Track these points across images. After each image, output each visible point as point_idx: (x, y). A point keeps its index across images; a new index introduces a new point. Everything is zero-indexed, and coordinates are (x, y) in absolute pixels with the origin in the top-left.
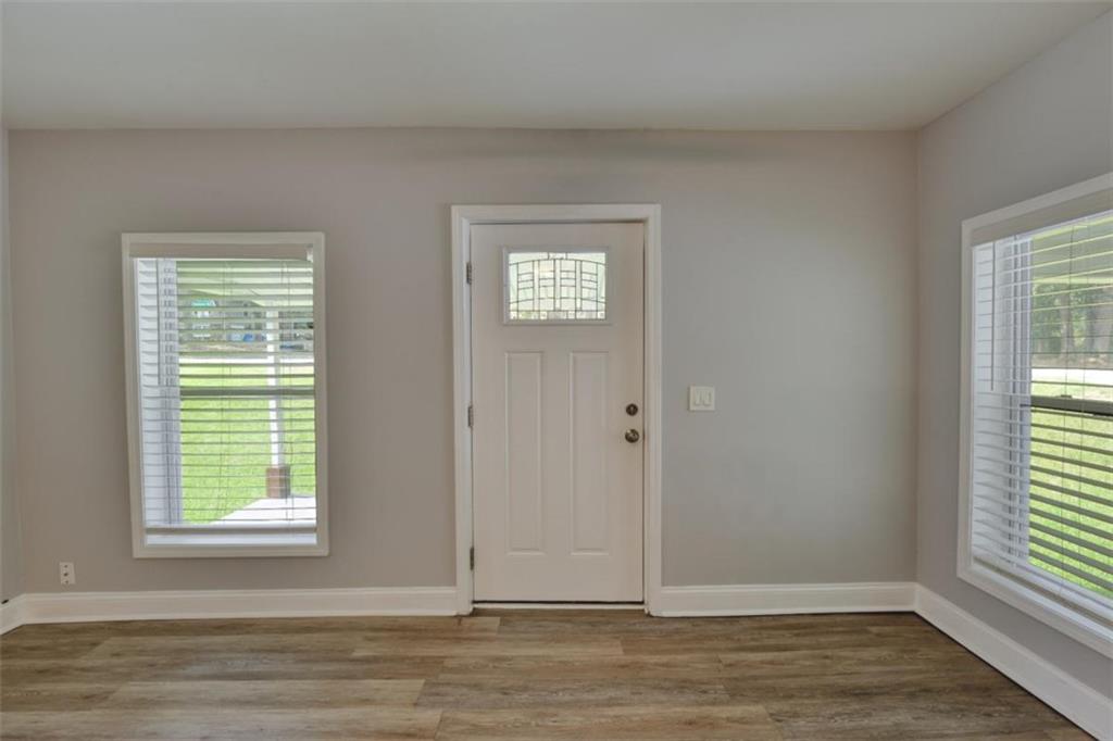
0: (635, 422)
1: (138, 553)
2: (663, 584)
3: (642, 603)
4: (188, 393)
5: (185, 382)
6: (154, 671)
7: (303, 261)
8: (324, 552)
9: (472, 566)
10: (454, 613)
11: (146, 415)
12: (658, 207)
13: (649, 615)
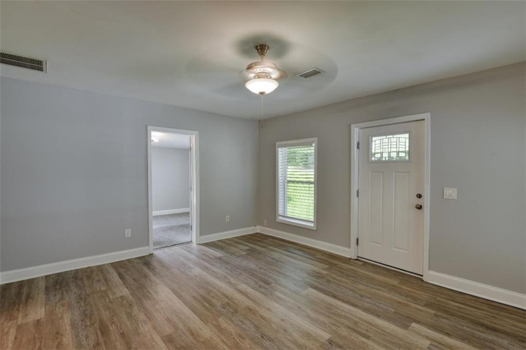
0: (419, 202)
1: (277, 221)
2: (429, 269)
3: (422, 276)
4: (289, 182)
5: (288, 179)
6: (276, 246)
7: (311, 145)
8: (315, 229)
9: (357, 244)
10: (349, 257)
11: (280, 186)
12: (429, 114)
13: (423, 280)
